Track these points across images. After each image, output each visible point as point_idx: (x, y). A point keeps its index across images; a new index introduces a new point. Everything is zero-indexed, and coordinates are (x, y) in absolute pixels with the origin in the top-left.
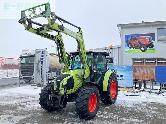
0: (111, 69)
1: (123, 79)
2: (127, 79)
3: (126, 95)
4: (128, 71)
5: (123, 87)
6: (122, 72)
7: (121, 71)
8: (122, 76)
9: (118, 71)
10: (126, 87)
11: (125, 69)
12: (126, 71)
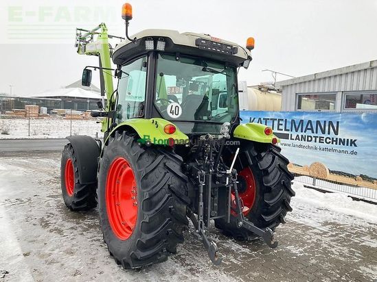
0: (325, 122)
1: (353, 153)
2: (366, 154)
3: (354, 199)
4: (370, 130)
5: (352, 176)
6: (354, 132)
7: (350, 128)
8: (353, 143)
9: (343, 129)
10: (361, 176)
11: (361, 122)
12: (365, 128)
